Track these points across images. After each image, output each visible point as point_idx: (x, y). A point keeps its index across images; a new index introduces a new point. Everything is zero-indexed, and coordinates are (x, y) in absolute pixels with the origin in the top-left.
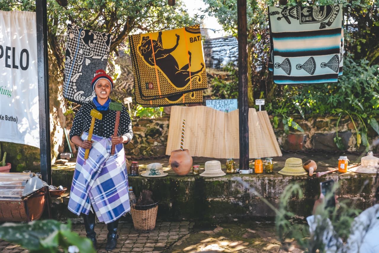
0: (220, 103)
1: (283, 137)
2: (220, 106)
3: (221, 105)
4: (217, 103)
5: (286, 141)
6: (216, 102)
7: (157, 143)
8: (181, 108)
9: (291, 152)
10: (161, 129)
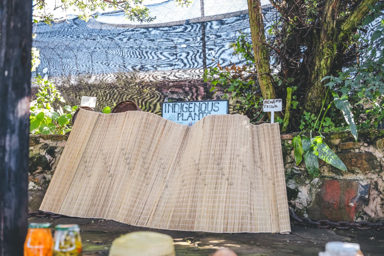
0: (191, 110)
1: (312, 185)
2: (190, 116)
3: (193, 114)
4: (185, 109)
5: (318, 195)
6: (182, 107)
7: (34, 185)
8: (96, 116)
9: (323, 224)
10: (48, 157)
